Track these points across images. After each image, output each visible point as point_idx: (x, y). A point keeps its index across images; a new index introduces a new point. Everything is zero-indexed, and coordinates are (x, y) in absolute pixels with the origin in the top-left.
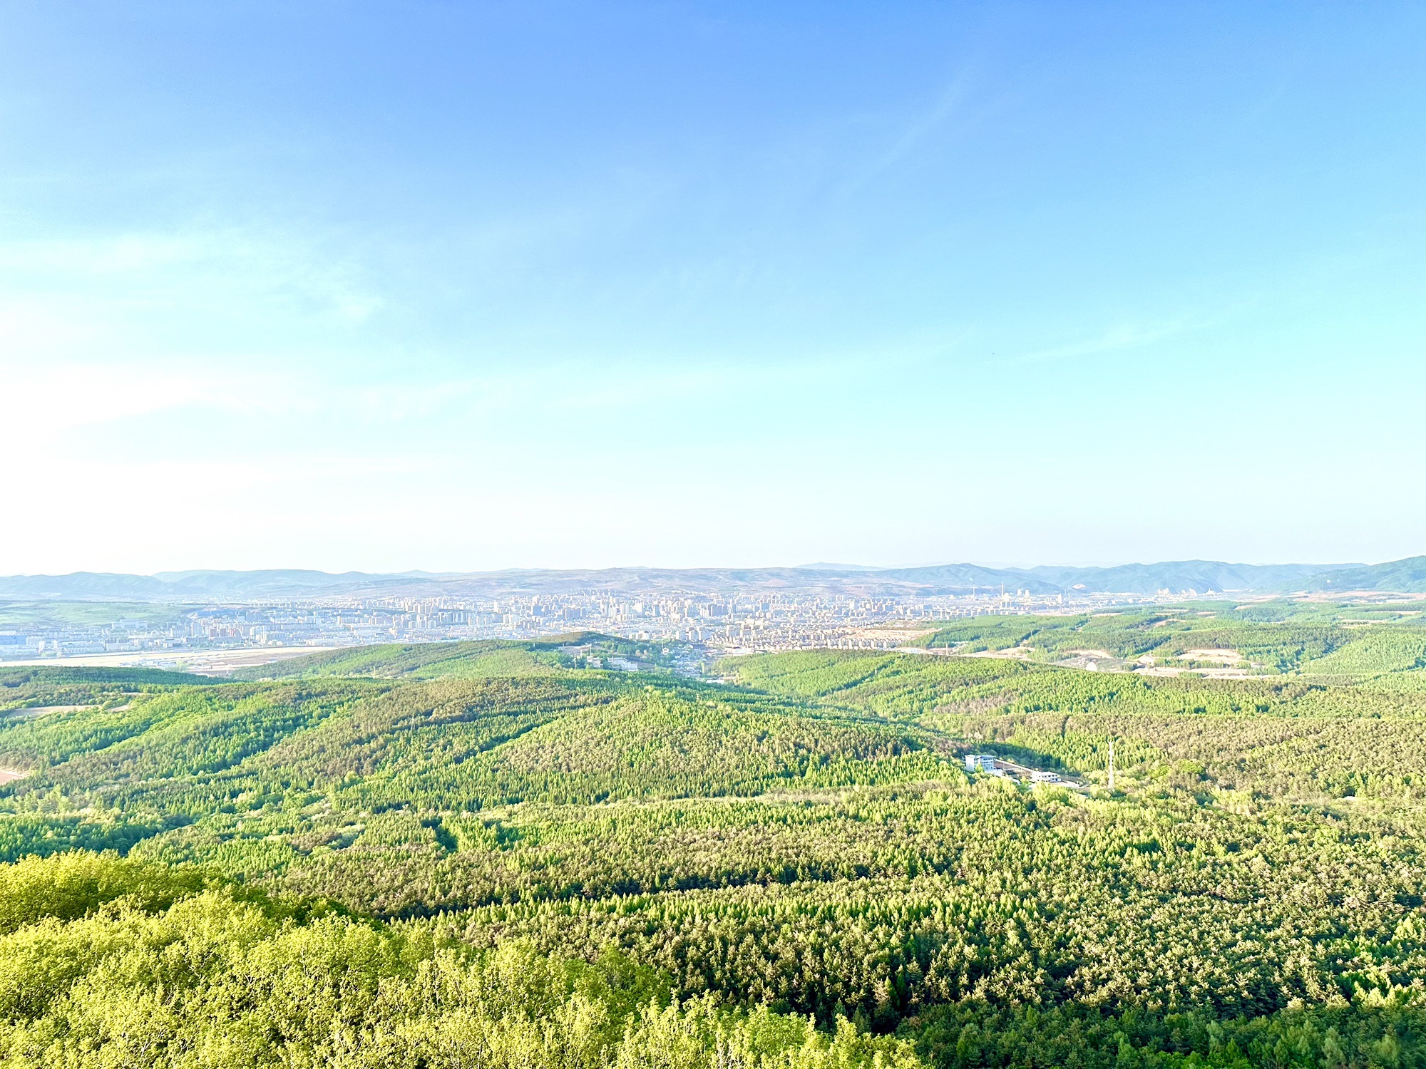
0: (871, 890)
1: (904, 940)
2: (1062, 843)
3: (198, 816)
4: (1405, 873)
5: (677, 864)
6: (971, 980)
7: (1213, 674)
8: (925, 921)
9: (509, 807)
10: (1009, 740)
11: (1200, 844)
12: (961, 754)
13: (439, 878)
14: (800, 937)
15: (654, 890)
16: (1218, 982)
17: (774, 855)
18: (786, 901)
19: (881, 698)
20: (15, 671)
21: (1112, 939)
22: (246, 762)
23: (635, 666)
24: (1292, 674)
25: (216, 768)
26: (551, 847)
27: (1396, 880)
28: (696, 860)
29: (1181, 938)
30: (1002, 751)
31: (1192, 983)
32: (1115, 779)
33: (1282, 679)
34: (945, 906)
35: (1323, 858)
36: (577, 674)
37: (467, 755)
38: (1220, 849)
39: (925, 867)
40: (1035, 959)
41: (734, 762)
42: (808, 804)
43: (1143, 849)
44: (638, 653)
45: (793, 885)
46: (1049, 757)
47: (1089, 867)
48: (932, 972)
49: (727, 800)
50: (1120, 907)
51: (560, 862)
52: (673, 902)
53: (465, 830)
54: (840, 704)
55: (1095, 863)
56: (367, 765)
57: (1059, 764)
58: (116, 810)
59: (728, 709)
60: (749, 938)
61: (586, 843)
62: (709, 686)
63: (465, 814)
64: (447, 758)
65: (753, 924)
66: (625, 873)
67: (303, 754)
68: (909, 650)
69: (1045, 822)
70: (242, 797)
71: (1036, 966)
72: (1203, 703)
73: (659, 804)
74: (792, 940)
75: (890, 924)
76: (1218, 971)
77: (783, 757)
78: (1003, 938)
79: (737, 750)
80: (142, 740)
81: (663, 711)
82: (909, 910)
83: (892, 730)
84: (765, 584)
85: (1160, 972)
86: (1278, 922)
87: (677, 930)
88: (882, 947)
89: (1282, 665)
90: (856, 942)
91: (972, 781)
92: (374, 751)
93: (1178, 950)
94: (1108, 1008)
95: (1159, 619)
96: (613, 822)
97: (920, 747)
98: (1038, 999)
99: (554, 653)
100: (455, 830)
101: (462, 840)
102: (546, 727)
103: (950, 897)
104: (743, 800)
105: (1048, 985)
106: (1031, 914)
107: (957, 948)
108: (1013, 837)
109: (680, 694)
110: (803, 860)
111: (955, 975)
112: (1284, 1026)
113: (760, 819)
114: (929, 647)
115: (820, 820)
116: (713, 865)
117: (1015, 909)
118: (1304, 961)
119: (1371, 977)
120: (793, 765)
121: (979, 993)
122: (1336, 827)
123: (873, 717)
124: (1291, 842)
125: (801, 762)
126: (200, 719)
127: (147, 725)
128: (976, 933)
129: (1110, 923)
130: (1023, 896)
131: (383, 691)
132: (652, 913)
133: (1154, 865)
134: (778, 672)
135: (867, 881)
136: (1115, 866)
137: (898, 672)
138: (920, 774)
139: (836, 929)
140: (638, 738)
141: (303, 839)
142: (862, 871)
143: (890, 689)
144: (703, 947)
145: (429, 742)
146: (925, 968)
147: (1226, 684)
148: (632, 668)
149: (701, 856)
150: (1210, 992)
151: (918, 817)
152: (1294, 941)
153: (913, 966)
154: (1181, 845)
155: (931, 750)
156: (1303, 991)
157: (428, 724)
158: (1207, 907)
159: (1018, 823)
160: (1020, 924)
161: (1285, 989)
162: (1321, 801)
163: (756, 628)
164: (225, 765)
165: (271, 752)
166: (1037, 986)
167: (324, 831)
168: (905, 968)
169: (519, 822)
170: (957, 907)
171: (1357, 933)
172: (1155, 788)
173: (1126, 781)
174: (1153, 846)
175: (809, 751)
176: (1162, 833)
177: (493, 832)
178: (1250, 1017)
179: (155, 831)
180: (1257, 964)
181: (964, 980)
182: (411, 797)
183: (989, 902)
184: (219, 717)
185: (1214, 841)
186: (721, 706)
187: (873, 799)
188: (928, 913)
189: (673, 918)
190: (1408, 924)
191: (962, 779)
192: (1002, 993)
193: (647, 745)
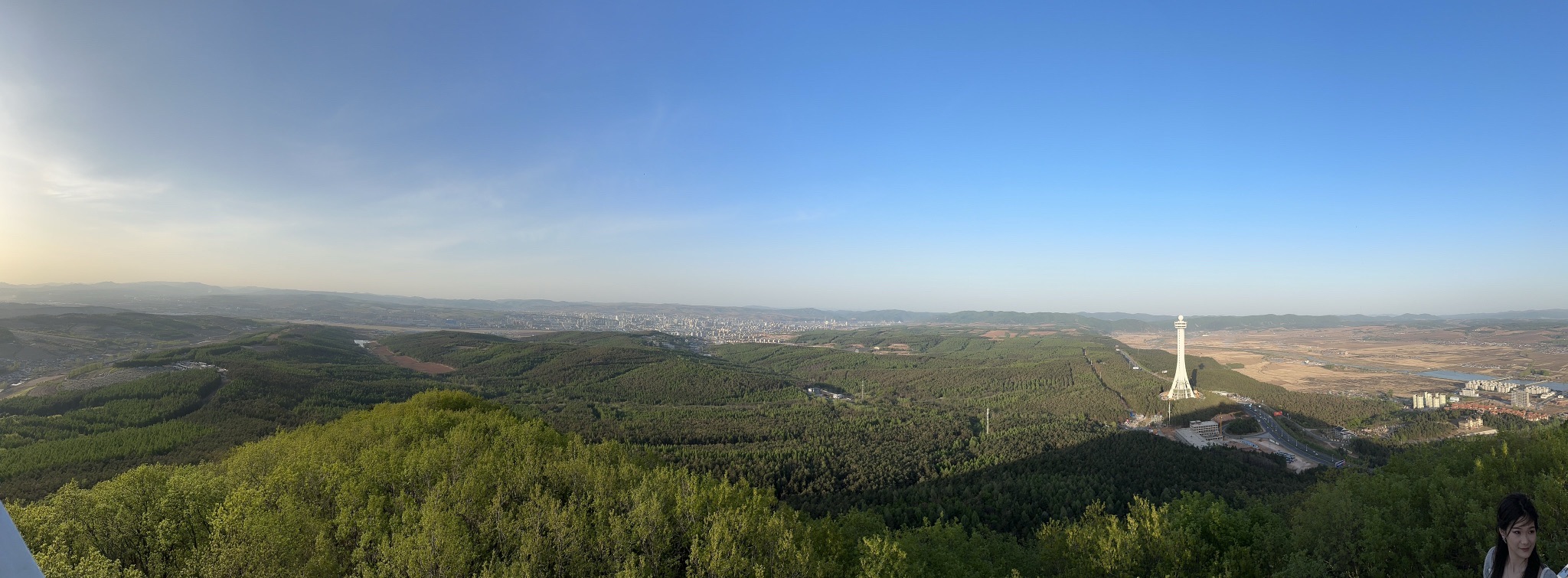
0: (768, 446)
1: (781, 468)
2: (844, 423)
3: (508, 393)
4: (956, 424)
5: (689, 433)
6: (807, 483)
7: (900, 353)
8: (790, 459)
9: (621, 403)
10: (825, 382)
11: (893, 420)
12: (807, 388)
13: (594, 429)
14: (738, 466)
15: (679, 444)
16: (896, 475)
17: (729, 431)
18: (733, 451)
19: (776, 364)
20: (453, 332)
21: (861, 462)
22: (524, 374)
23: (673, 346)
24: (925, 353)
25: (515, 375)
26: (637, 421)
27: (954, 427)
28: (696, 432)
29: (886, 458)
30: (823, 386)
31: (889, 476)
32: (864, 396)
33: (921, 355)
34: (798, 452)
35: (933, 421)
36: (649, 348)
37: (605, 379)
38: (899, 421)
39: (790, 436)
40: (832, 473)
41: (714, 390)
42: (744, 410)
43: (873, 424)
44: (675, 341)
45: (736, 444)
46: (840, 388)
47: (853, 432)
48: (791, 481)
49: (710, 407)
50: (864, 448)
51: (640, 428)
52: (686, 450)
53: (604, 410)
54: (759, 367)
55: (855, 431)
56: (567, 380)
57: (843, 391)
58: (482, 387)
59: (712, 367)
60: (717, 467)
61: (651, 421)
62: (704, 357)
63: (604, 404)
64: (597, 380)
65: (719, 461)
66: (667, 435)
67: (545, 372)
68: (788, 344)
69: (837, 415)
70: (523, 387)
71: (832, 475)
72: (896, 364)
73: (682, 408)
74: (735, 468)
75: (775, 461)
76: (897, 470)
77: (734, 389)
78: (820, 465)
79: (716, 386)
80: (490, 361)
81: (684, 366)
82: (783, 455)
83: (780, 378)
84: (730, 314)
85: (877, 474)
86: (917, 448)
87: (688, 461)
88: (772, 471)
89: (922, 350)
90: (761, 469)
91: (810, 399)
92: (570, 374)
93: (884, 463)
94: (858, 491)
95: (881, 332)
96: (663, 413)
97: (790, 385)
98: (832, 490)
99: (640, 339)
100: (600, 410)
101: (603, 415)
102: (636, 370)
103: (800, 449)
104: (717, 407)
105: (836, 483)
106: (831, 454)
107: (802, 470)
108: (825, 422)
109: (691, 360)
110: (741, 433)
111: (800, 482)
112: (918, 488)
113: (724, 415)
114: (796, 343)
115: (748, 416)
116: (704, 434)
117: (825, 452)
118: (925, 461)
119: (945, 464)
120: (738, 392)
121: (810, 488)
122: (937, 409)
123: (772, 372)
124: (923, 416)
125: (742, 392)
126: (509, 355)
127: (492, 356)
128: (810, 463)
129: (860, 455)
130: (828, 446)
131: (573, 350)
132: (677, 453)
133: (877, 429)
134: (734, 352)
135: (767, 443)
136: (863, 431)
137: (783, 353)
138: (791, 396)
139: (753, 463)
140: (674, 378)
141: (544, 407)
142: (765, 438)
143: (780, 360)
144: (698, 469)
145: (590, 372)
146: (789, 479)
147: (903, 357)
148: (672, 347)
149: (698, 431)
150: (894, 479)
151: (789, 415)
152: (922, 455)
153: (784, 479)
154: (886, 421)
155: (795, 386)
156: (925, 473)
157: (590, 365)
158: (894, 445)
159: (827, 415)
160: (827, 458)
161: (919, 474)
162: (932, 400)
163: (725, 332)
164: (517, 374)
165: (533, 371)
166: (832, 484)
167: (551, 404)
168: (781, 480)
169: (625, 409)
170: (803, 452)
171: (942, 448)
172: (878, 399)
173: (868, 396)
174: (877, 422)
175: (745, 386)
176: (880, 417)
177: (614, 412)
178: (907, 486)
179: (494, 397)
180: (910, 465)
181: (804, 484)
182: (584, 394)
183: (815, 450)
184: (516, 355)
185: (898, 418)
186: (709, 366)
187: (771, 407)
188: (791, 455)
189: (686, 456)
190: (957, 442)
191: (807, 398)
192: (818, 488)
193: (677, 381)
